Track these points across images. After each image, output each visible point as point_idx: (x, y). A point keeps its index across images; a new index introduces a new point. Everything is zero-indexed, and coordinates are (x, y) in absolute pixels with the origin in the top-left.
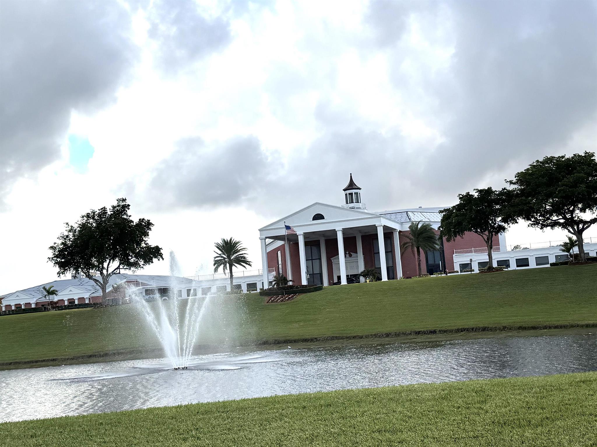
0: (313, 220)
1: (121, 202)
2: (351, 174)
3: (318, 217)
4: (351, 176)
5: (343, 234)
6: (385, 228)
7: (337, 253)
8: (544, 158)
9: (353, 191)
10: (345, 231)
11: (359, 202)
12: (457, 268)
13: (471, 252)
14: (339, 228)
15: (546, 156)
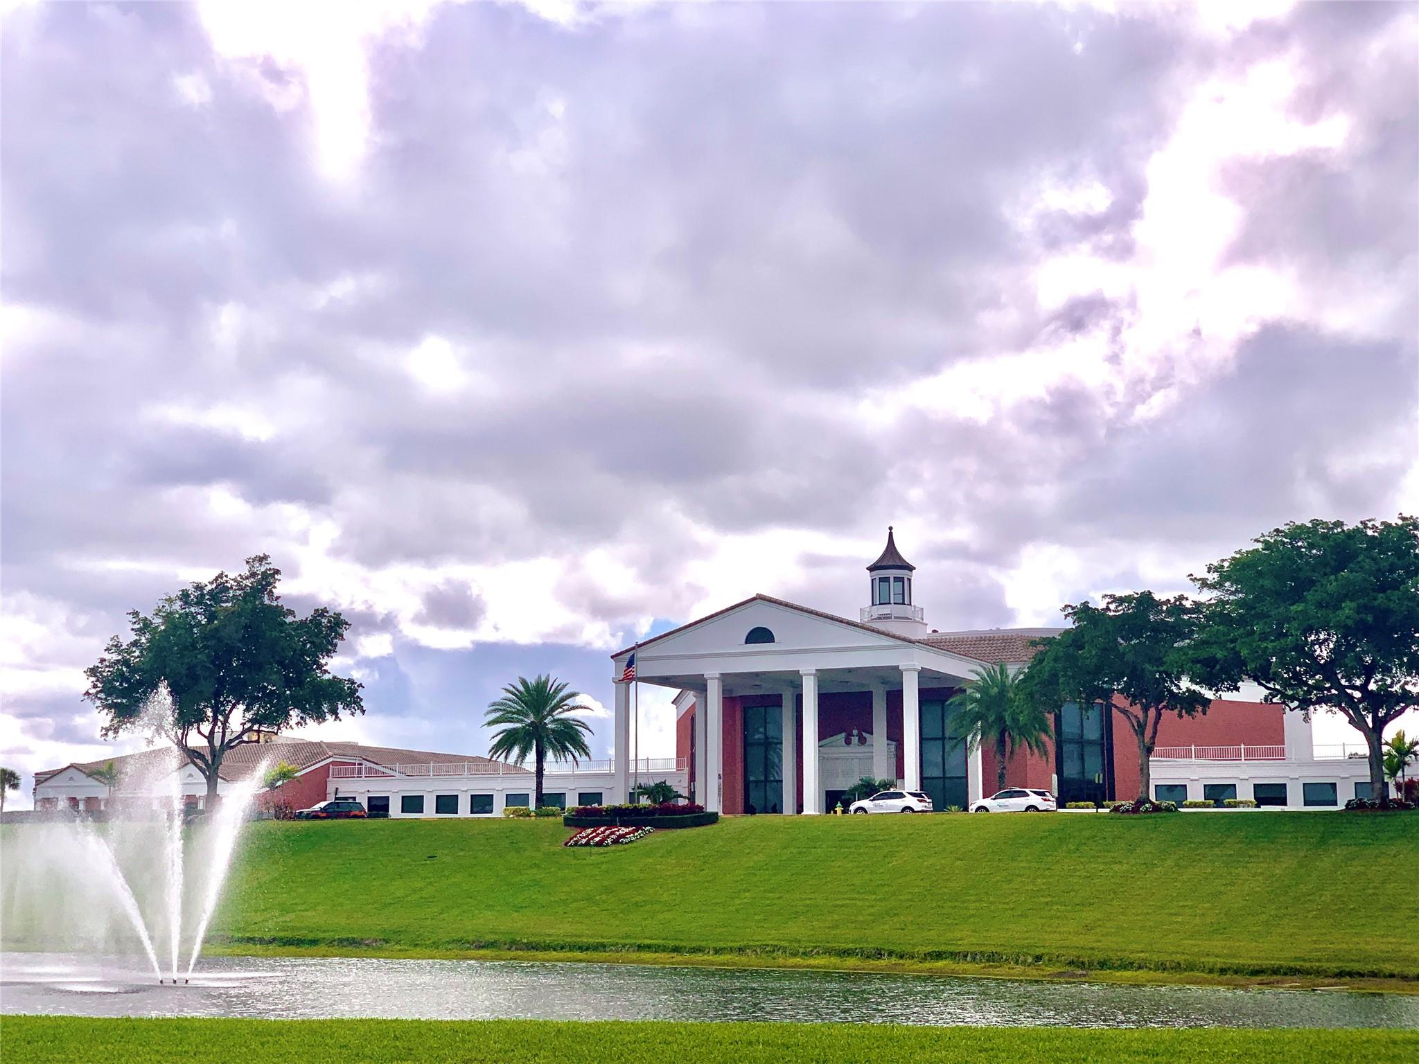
0: (746, 643)
1: (258, 565)
2: (891, 528)
3: (759, 636)
4: (891, 535)
8: (1287, 524)
9: (892, 573)
11: (907, 601)
14: (808, 668)
15: (1291, 522)
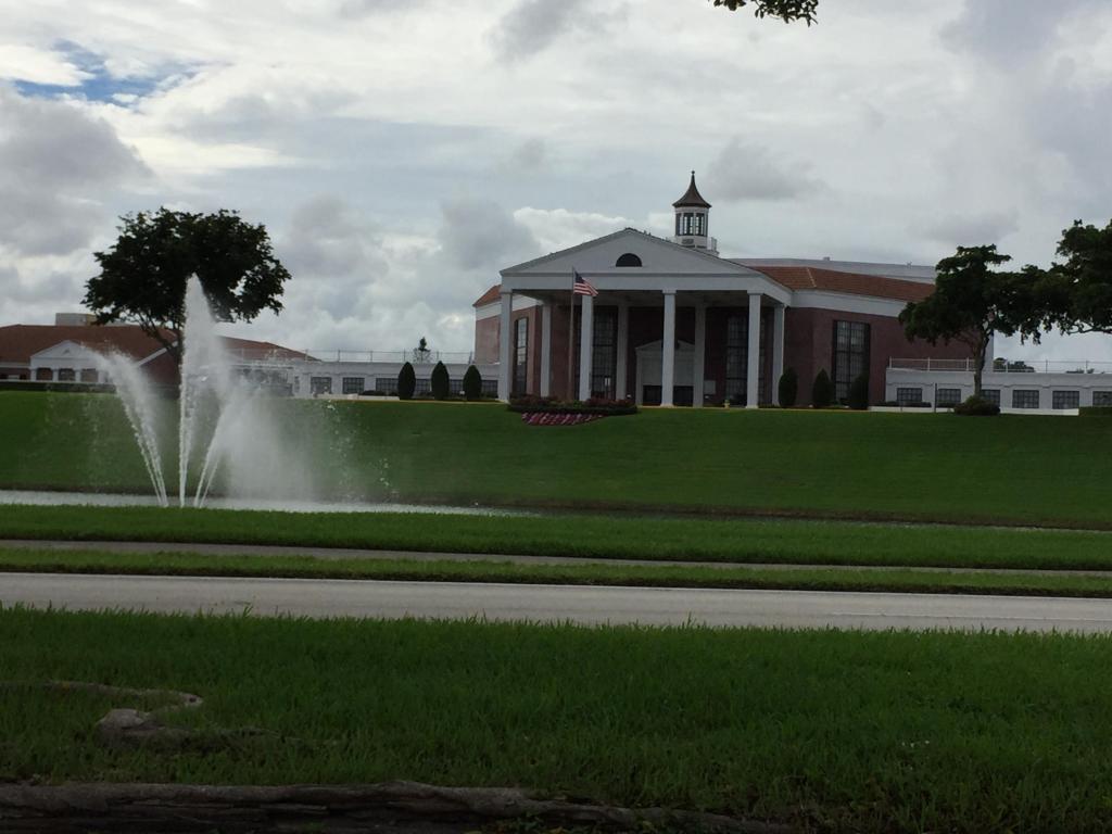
0: (617, 265)
2: (693, 172)
3: (629, 260)
4: (693, 177)
5: (676, 301)
6: (764, 298)
7: (659, 335)
9: (695, 210)
10: (680, 295)
12: (891, 395)
13: (923, 367)
14: (669, 288)
